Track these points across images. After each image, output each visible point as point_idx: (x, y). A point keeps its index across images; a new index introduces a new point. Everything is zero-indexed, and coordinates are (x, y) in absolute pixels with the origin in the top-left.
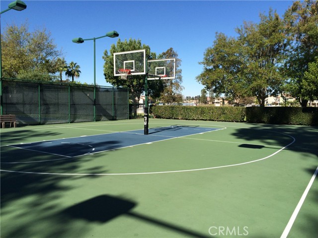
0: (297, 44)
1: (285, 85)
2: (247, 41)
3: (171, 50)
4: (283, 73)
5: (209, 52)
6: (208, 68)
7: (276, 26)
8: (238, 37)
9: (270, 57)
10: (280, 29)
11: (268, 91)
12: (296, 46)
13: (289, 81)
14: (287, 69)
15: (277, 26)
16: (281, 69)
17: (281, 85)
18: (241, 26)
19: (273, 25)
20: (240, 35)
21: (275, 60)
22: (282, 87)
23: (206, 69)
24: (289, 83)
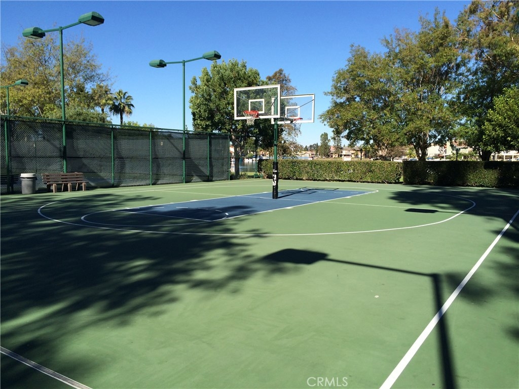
0: (476, 65)
1: (457, 128)
2: (399, 59)
3: (280, 72)
4: (455, 109)
5: (340, 75)
6: (339, 100)
7: (444, 38)
8: (385, 54)
9: (434, 84)
10: (451, 41)
11: (430, 137)
12: (475, 68)
13: (463, 122)
14: (460, 103)
15: (447, 37)
16: (452, 104)
17: (452, 129)
18: (391, 35)
19: (440, 36)
20: (388, 50)
21: (443, 88)
22: (452, 131)
23: (336, 103)
24: (463, 125)
